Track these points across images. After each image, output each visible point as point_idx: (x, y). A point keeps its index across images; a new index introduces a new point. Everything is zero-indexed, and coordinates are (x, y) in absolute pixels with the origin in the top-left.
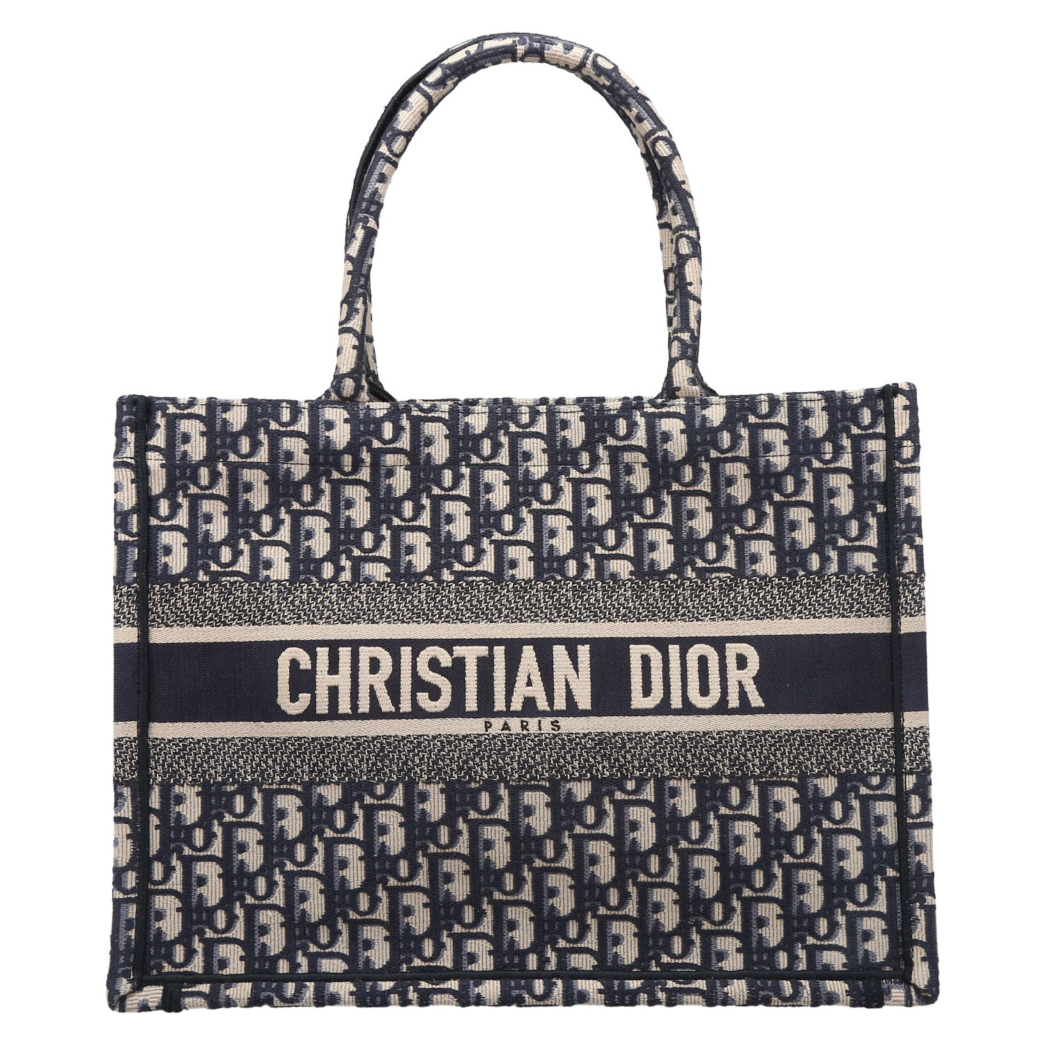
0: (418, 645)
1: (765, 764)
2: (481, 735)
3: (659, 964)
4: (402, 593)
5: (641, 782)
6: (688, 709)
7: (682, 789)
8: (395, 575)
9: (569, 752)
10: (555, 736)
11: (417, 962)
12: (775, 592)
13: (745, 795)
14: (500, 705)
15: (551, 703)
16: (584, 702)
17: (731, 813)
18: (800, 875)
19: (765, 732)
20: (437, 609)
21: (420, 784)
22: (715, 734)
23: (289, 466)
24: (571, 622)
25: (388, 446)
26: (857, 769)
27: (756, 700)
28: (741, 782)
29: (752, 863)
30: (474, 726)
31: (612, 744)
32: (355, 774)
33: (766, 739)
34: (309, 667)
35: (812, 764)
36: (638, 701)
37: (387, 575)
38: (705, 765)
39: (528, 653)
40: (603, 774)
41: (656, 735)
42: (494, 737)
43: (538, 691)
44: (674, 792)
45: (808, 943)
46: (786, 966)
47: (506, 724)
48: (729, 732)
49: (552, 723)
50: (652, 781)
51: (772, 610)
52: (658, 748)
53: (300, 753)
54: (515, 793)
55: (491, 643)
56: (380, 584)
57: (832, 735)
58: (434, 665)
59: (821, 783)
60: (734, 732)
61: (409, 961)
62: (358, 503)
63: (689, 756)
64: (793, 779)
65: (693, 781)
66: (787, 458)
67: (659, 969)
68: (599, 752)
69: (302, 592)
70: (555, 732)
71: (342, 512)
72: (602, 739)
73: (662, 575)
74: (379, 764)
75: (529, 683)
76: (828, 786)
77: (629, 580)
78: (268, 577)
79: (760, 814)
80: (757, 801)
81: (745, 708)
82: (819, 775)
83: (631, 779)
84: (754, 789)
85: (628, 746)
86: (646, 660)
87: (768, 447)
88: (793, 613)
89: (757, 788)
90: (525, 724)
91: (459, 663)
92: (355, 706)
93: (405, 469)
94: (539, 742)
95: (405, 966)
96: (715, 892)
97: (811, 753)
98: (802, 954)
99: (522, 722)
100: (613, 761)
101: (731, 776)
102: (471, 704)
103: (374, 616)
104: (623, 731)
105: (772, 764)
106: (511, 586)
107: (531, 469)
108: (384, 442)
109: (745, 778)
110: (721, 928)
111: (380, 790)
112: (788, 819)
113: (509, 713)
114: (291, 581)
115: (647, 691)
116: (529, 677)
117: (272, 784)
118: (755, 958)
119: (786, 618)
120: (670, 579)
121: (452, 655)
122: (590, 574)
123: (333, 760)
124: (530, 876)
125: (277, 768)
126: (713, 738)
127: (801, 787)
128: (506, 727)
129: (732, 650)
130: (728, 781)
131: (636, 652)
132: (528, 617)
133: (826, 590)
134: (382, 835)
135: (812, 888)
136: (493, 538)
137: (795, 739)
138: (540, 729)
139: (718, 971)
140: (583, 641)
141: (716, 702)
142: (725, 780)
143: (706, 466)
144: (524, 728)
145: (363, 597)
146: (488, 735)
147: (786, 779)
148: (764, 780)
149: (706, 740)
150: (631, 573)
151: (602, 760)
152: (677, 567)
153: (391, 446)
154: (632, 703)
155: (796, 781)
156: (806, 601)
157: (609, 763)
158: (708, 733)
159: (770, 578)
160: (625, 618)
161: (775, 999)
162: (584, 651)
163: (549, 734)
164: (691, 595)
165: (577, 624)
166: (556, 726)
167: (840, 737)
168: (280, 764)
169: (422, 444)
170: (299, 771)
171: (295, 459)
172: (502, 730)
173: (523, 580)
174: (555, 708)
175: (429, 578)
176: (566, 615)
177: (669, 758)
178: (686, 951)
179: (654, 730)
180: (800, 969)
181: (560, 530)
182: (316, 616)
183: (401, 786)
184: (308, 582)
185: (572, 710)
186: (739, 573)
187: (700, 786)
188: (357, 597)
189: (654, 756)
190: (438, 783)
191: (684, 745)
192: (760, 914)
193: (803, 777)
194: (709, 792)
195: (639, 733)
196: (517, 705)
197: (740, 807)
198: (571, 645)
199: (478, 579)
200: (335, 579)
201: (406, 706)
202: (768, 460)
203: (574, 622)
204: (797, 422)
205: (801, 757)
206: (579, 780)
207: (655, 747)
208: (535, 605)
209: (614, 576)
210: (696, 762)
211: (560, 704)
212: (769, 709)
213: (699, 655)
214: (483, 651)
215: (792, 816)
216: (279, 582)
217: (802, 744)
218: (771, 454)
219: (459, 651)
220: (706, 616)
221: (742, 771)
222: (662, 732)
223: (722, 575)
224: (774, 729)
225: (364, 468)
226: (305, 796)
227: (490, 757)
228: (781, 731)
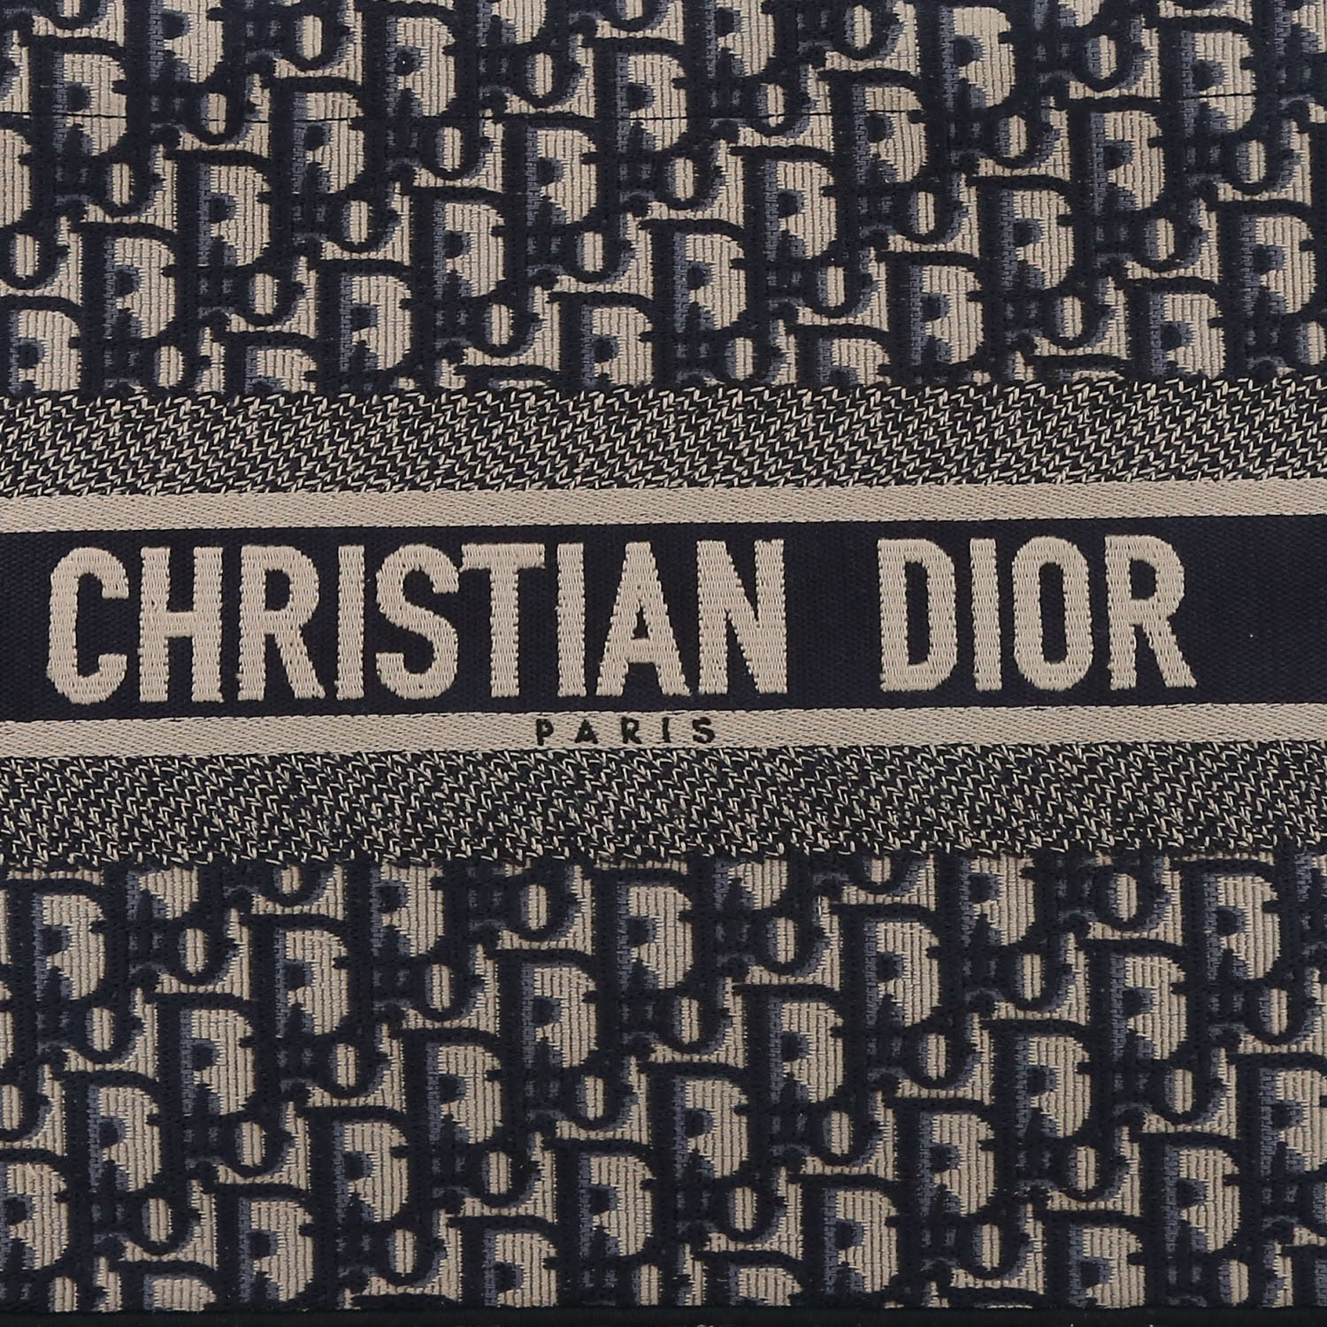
0: (379, 543)
1: (1196, 822)
2: (528, 752)
3: (945, 1291)
4: (343, 420)
5: (904, 865)
6: (1017, 691)
7: (1003, 880)
8: (327, 379)
9: (736, 793)
10: (702, 755)
11: (378, 1286)
12: (1223, 413)
13: (1151, 894)
14: (571, 681)
15: (692, 676)
16: (771, 674)
17: (1117, 935)
18: (1280, 1084)
19: (1197, 747)
20: (426, 457)
21: (385, 868)
22: (1078, 752)
23: (79, 120)
24: (740, 485)
25: (311, 73)
27: (1176, 671)
28: (1141, 866)
29: (1166, 1055)
30: (514, 732)
31: (836, 774)
32: (231, 845)
33: (1198, 764)
34: (124, 593)
35: (1307, 820)
36: (897, 672)
37: (309, 376)
38: (1055, 824)
39: (639, 560)
40: (815, 844)
41: (940, 753)
42: (559, 757)
43: (661, 649)
44: (983, 888)
45: (1297, 1242)
46: (1245, 1296)
47: (586, 725)
48: (1112, 745)
49: (695, 724)
50: (931, 862)
51: (1214, 456)
52: (944, 784)
53: (98, 795)
54: (607, 891)
55: (551, 536)
56: (291, 398)
58: (417, 587)
60: (1123, 745)
61: (359, 1282)
62: (240, 208)
63: (1018, 802)
64: (1263, 857)
65: (1028, 862)
66: (1250, 100)
67: (945, 1304)
68: (806, 792)
69: (108, 420)
70: (702, 747)
71: (203, 228)
72: (812, 762)
73: (955, 376)
74: (286, 821)
75: (641, 631)
77: (877, 386)
78: (29, 385)
79: (1184, 939)
80: (1178, 909)
81: (1151, 689)
83: (880, 858)
84: (1171, 881)
85: (875, 778)
86: (916, 575)
87: (1206, 74)
88: (1263, 465)
89: (1177, 878)
90: (630, 726)
91: (477, 583)
92: (230, 682)
93: (350, 127)
94: (665, 768)
95: (348, 1294)
96: (1079, 1123)
97: (1304, 796)
98: (1282, 1267)
99: (625, 721)
100: (837, 815)
101: (1118, 850)
102: (505, 679)
103: (277, 474)
104: (862, 744)
105: (1212, 822)
106: (599, 402)
107: (648, 127)
108: (302, 64)
109: (1149, 850)
110: (1092, 1205)
111: (290, 881)
112: (1252, 951)
113: (593, 701)
114: (85, 394)
115: (919, 649)
116: (640, 615)
117: (29, 869)
118: (1172, 1275)
119: (1247, 476)
120: (973, 384)
121: (458, 564)
122: (786, 374)
123: (178, 811)
124: (644, 1085)
125: (43, 831)
126: (1075, 760)
127: (1281, 876)
128: (586, 733)
129: (1120, 551)
130: (1109, 861)
131: (893, 556)
132: (639, 473)
134: (294, 988)
135: (1307, 1114)
136: (557, 288)
137: (1266, 763)
138: (667, 738)
139: (1087, 1309)
140: (768, 531)
141: (1082, 674)
142: (1102, 860)
143: (1058, 119)
144: (628, 735)
145: (252, 430)
146: (544, 753)
147: (1246, 856)
148: (1194, 858)
149: (1057, 766)
150: (882, 370)
151: (814, 811)
152: (992, 355)
153: (319, 73)
154: (883, 677)
155: (1271, 861)
156: (1295, 435)
157: (830, 818)
158: (1063, 748)
159: (1210, 382)
160: (867, 477)
162: (770, 556)
163: (688, 751)
164: (1024, 420)
165: (755, 490)
166: (704, 731)
168: (50, 822)
169: (391, 69)
170: (96, 837)
171: (94, 104)
172: (577, 741)
173: (628, 387)
174: (701, 689)
175: (405, 384)
176: (728, 470)
177: (972, 808)
178: (1011, 1260)
179: (936, 742)
180: (1279, 1303)
181: (715, 270)
182: (140, 476)
183: (338, 871)
184: (124, 394)
185: (742, 693)
186: (1136, 368)
187: (1042, 873)
188: (237, 429)
189: (935, 802)
190: (426, 865)
191: (1006, 776)
192: (1184, 1175)
193: (1286, 852)
194: (1065, 886)
195: (901, 748)
196: (612, 682)
197: (1136, 923)
198: (741, 540)
199: (521, 385)
200: (185, 387)
201: (350, 684)
202: (1206, 104)
203: (748, 485)
204: (1274, 16)
205: (1280, 805)
206: (759, 858)
207: (937, 781)
208: (654, 446)
209: (843, 379)
210: (1035, 816)
211: (714, 680)
212: (1209, 690)
213: (1042, 562)
214: (533, 555)
215: (1260, 941)
216: (54, 396)
217: (1283, 773)
218: (1213, 90)
219: (475, 555)
220: (1059, 469)
221: (1143, 838)
222: (955, 746)
223: (1095, 374)
224: (1217, 741)
225: (256, 126)
226: (111, 895)
227: (547, 804)
228: (1235, 743)
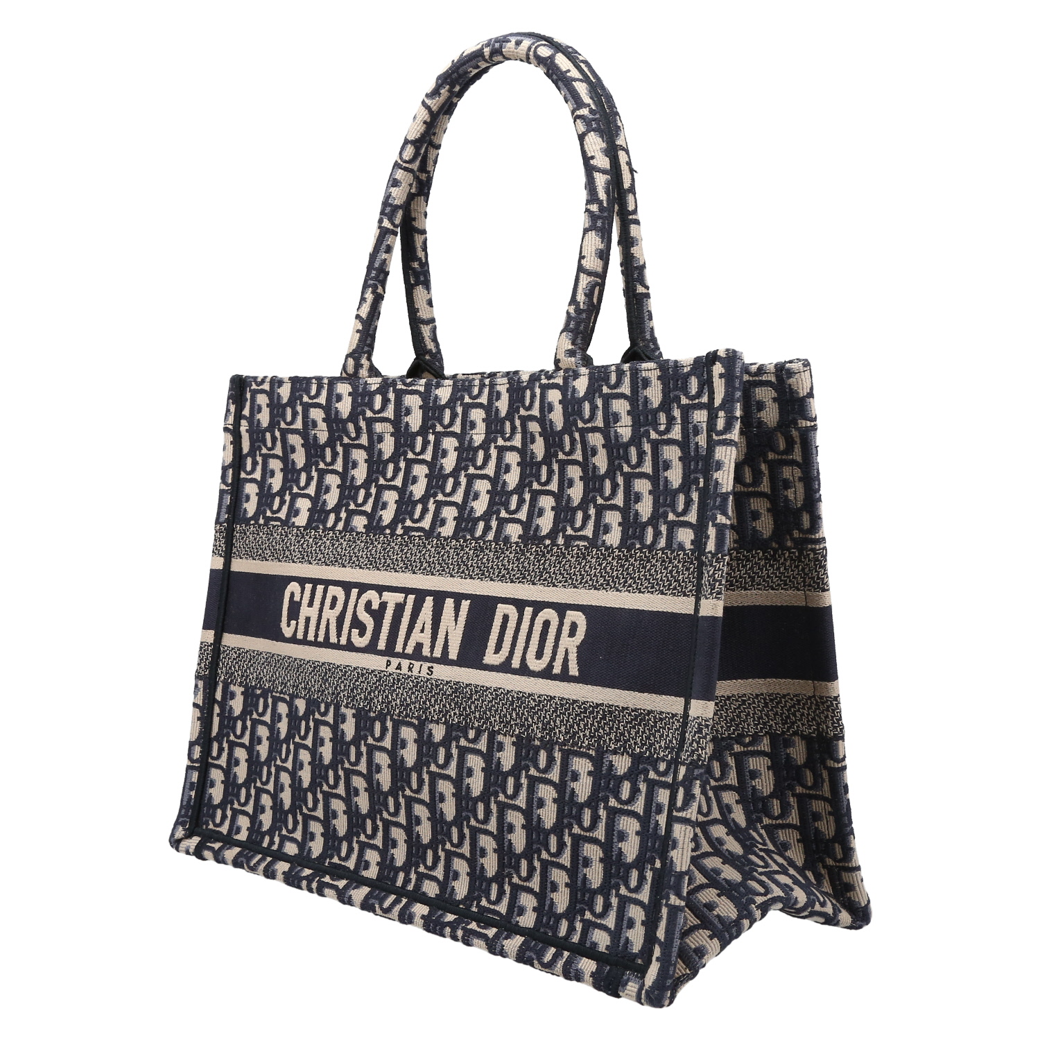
0: (363, 588)
1: (569, 733)
2: (383, 671)
3: (478, 906)
4: (368, 543)
5: (479, 733)
6: (524, 670)
7: (506, 744)
8: (368, 528)
9: (434, 696)
10: (428, 680)
11: (336, 860)
12: (615, 564)
13: (551, 760)
14: (399, 648)
15: (432, 651)
16: (453, 654)
17: (538, 775)
18: (585, 848)
19: (575, 702)
20: (384, 559)
21: (342, 707)
22: (536, 697)
23: (316, 432)
24: (464, 578)
25: (377, 416)
26: (650, 752)
27: (574, 670)
28: (549, 747)
29: (549, 828)
30: (375, 663)
31: (463, 693)
32: (312, 692)
33: (573, 708)
34: (299, 600)
35: (610, 739)
36: (490, 658)
37: (364, 526)
38: (524, 725)
39: (429, 601)
40: (453, 720)
41: (494, 690)
42: (390, 674)
43: (426, 639)
44: (500, 747)
45: (585, 918)
46: (564, 934)
47: (400, 664)
48: (547, 696)
49: (429, 668)
50: (486, 733)
52: (494, 703)
53: (289, 670)
54: (397, 726)
55: (406, 591)
56: (358, 533)
57: (633, 714)
58: (368, 605)
59: (617, 760)
60: (551, 697)
62: (360, 464)
63: (514, 714)
64: (591, 752)
65: (514, 739)
66: (630, 428)
67: (477, 910)
68: (454, 699)
69: (310, 537)
70: (429, 677)
71: (350, 471)
72: (458, 688)
75: (422, 631)
76: (622, 764)
78: (294, 523)
79: (559, 781)
80: (559, 768)
81: (564, 677)
82: (615, 752)
83: (472, 729)
84: (558, 755)
85: (474, 697)
86: (506, 618)
87: (616, 418)
88: (624, 586)
89: (560, 755)
90: (411, 666)
91: (383, 606)
92: (316, 636)
93: (391, 436)
94: (418, 684)
95: (328, 860)
96: (522, 849)
97: (611, 729)
99: (411, 664)
100: (462, 710)
101: (541, 739)
102: (382, 645)
103: (346, 561)
104: (473, 683)
105: (574, 734)
106: (435, 542)
107: (474, 437)
108: (375, 412)
109: (552, 743)
110: (525, 884)
112: (580, 790)
113: (403, 655)
114: (305, 528)
115: (498, 649)
116: (424, 624)
117: (277, 692)
118: (545, 920)
119: (618, 590)
120: (544, 544)
121: (380, 599)
122: (491, 536)
124: (404, 803)
125: (280, 680)
126: (534, 700)
127: (597, 761)
128: (399, 667)
129: (572, 616)
130: (539, 744)
131: (502, 609)
133: (654, 566)
134: (321, 746)
135: (594, 864)
136: (437, 498)
137: (598, 712)
138: (419, 672)
139: (514, 925)
140: (466, 596)
141: (545, 666)
142: (537, 743)
144: (410, 669)
145: (345, 544)
146: (387, 672)
147: (584, 750)
148: (566, 748)
149: (529, 702)
151: (455, 707)
153: (379, 415)
154: (485, 658)
155: (594, 754)
156: (637, 574)
157: (460, 710)
158: (532, 695)
160: (502, 579)
161: (536, 962)
162: (465, 604)
163: (424, 678)
165: (468, 580)
166: (430, 671)
167: (640, 717)
168: (281, 677)
169: (403, 414)
170: (289, 684)
171: (318, 426)
172: (396, 669)
173: (444, 537)
174: (434, 655)
175: (388, 531)
176: (463, 572)
177: (500, 714)
178: (499, 899)
179: (494, 686)
180: (573, 940)
181: (482, 493)
183: (333, 707)
185: (444, 660)
188: (341, 544)
189: (490, 710)
190: (352, 708)
191: (512, 703)
192: (552, 879)
193: (601, 753)
194: (525, 750)
195: (483, 687)
196: (409, 650)
197: (545, 770)
198: (458, 598)
199: (417, 534)
200: (333, 528)
201: (343, 641)
202: (616, 430)
203: (467, 578)
204: (638, 392)
205: (601, 731)
206: (437, 722)
207: (491, 701)
209: (507, 540)
210: (518, 721)
211: (438, 653)
212: (583, 679)
213: (545, 619)
214: (399, 597)
215: (584, 787)
216: (298, 527)
217: (604, 718)
218: (618, 424)
219: (387, 596)
220: (560, 582)
221: (550, 736)
222: (500, 688)
223: (581, 543)
224: (582, 700)
225: (363, 435)
226: (290, 705)
227: (384, 691)
228: (587, 702)
